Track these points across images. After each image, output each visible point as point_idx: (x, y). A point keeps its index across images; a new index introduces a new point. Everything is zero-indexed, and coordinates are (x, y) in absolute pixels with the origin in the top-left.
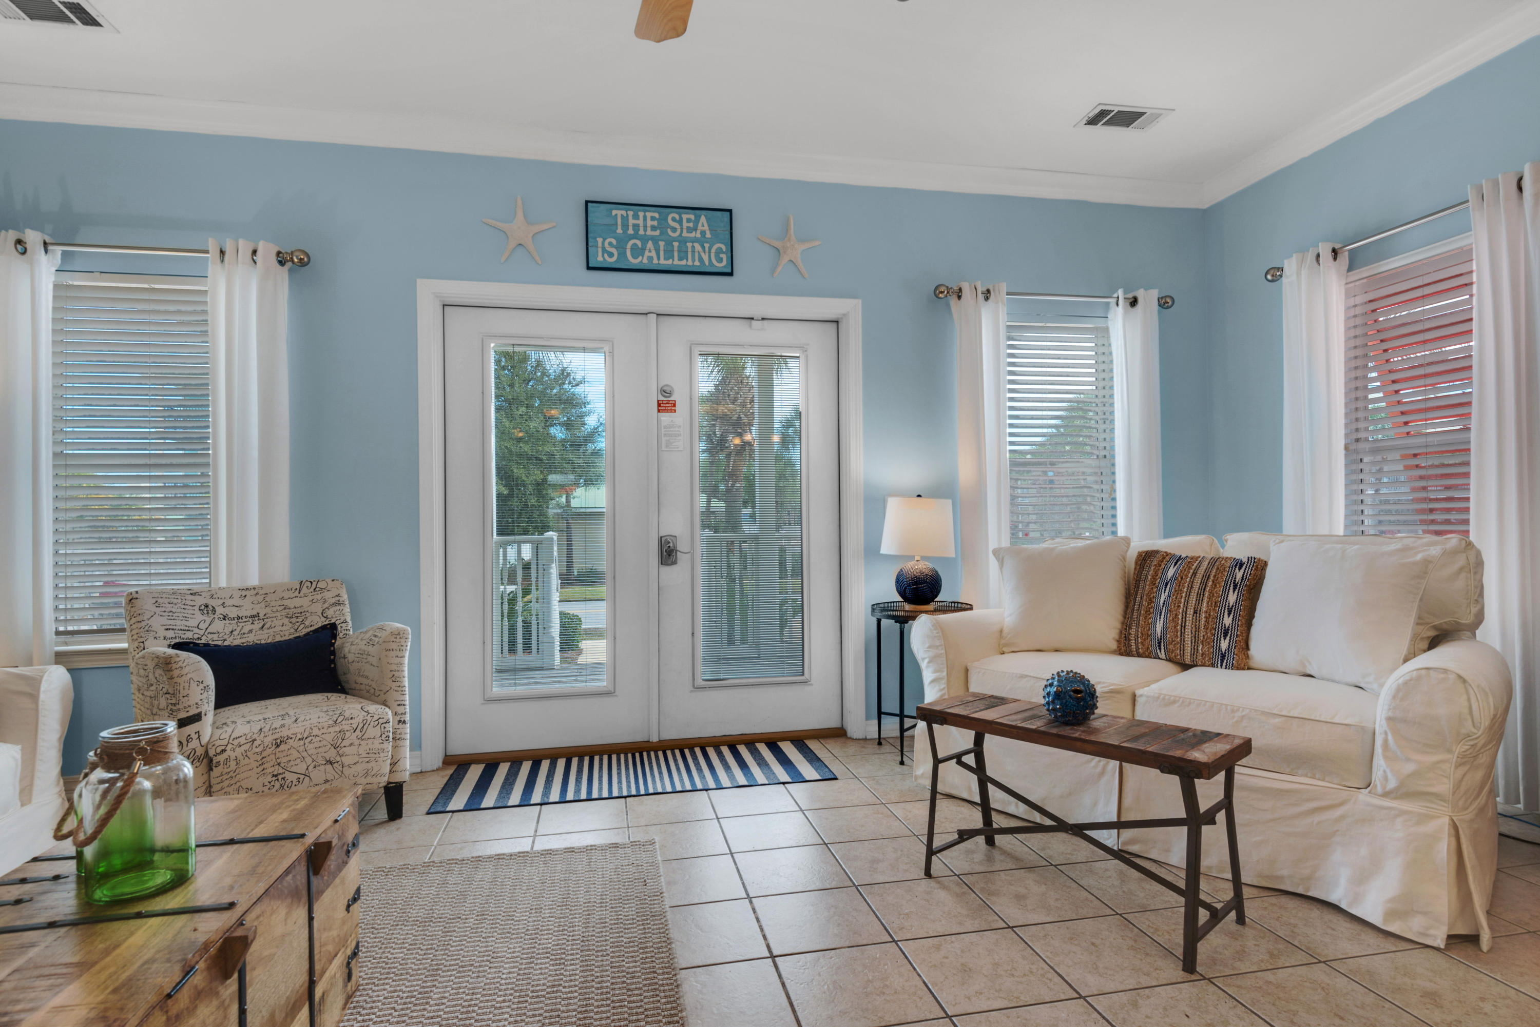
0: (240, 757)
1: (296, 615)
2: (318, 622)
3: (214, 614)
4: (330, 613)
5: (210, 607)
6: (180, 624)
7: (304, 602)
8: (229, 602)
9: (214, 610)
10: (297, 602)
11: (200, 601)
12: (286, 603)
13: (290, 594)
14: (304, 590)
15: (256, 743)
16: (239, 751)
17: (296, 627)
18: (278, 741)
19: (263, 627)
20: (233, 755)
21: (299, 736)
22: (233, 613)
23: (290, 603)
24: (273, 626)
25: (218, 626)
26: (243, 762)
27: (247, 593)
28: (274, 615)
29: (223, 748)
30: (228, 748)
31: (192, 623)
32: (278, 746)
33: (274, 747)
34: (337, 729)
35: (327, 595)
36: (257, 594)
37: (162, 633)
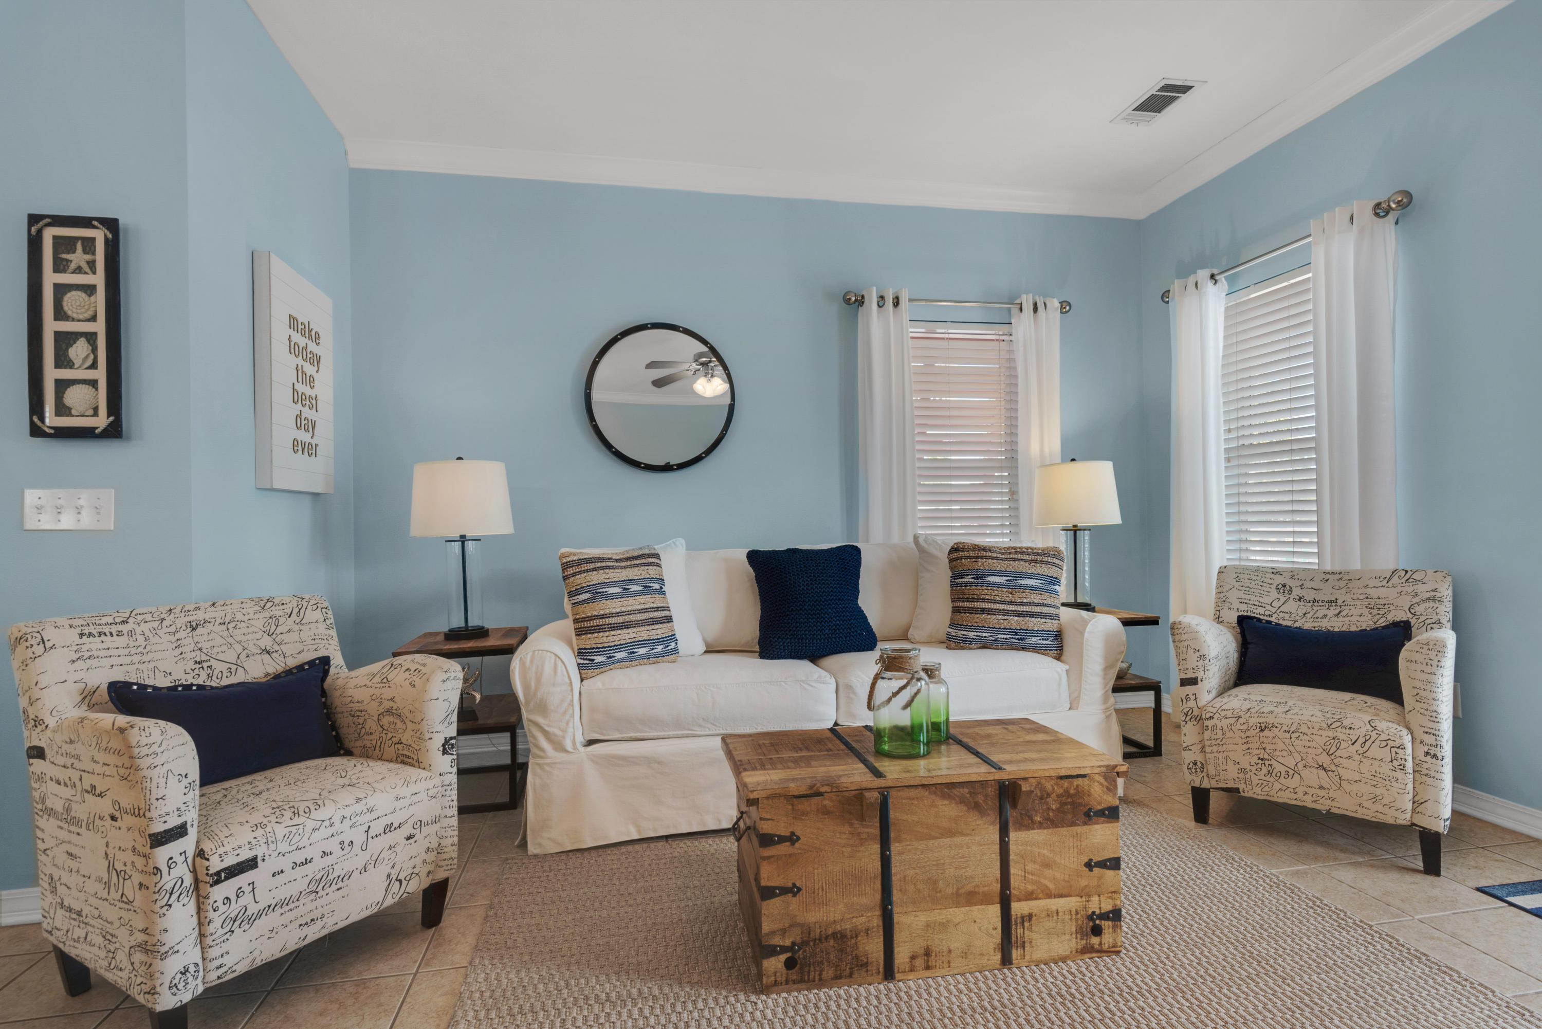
0: (1225, 728)
1: (1378, 606)
2: (1400, 615)
3: (1290, 594)
4: (1419, 609)
5: (1287, 586)
6: (1253, 599)
7: (1391, 593)
8: (1308, 584)
9: (1291, 590)
10: (1383, 592)
11: (1279, 580)
12: (1369, 591)
13: (1378, 583)
14: (1395, 580)
15: (1241, 721)
16: (1225, 722)
17: (1376, 620)
18: (1263, 726)
19: (1338, 614)
20: (1219, 725)
21: (1285, 728)
22: (1310, 595)
23: (1373, 593)
24: (1349, 615)
25: (1292, 606)
26: (1228, 734)
27: (1331, 577)
28: (1353, 603)
29: (1212, 715)
30: (1217, 716)
31: (1266, 600)
32: (1262, 731)
33: (1258, 730)
34: (1330, 734)
35: (1421, 588)
36: (1341, 579)
37: (1236, 605)
